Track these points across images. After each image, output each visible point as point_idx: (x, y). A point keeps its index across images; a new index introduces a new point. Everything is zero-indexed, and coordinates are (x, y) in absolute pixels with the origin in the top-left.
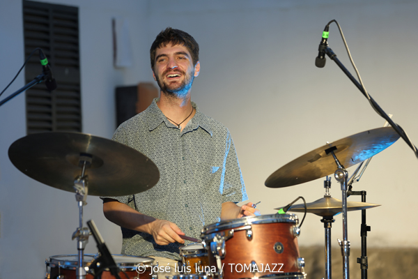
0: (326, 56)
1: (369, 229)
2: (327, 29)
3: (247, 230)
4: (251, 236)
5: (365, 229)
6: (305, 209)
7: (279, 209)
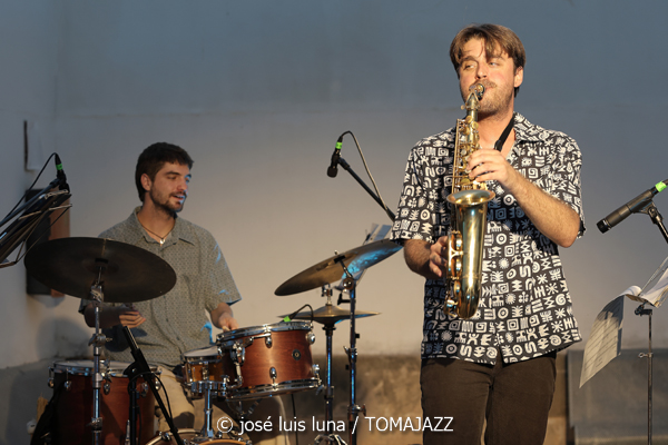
0: (339, 166)
1: (358, 336)
2: (340, 140)
3: (266, 338)
4: (271, 343)
5: (354, 336)
6: (312, 316)
7: (283, 317)
